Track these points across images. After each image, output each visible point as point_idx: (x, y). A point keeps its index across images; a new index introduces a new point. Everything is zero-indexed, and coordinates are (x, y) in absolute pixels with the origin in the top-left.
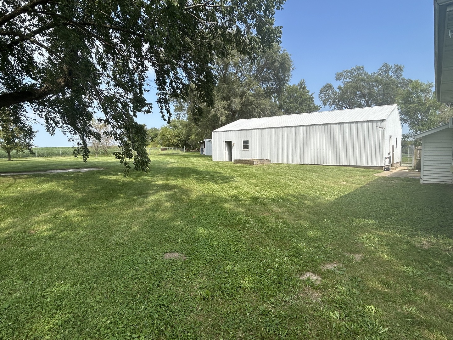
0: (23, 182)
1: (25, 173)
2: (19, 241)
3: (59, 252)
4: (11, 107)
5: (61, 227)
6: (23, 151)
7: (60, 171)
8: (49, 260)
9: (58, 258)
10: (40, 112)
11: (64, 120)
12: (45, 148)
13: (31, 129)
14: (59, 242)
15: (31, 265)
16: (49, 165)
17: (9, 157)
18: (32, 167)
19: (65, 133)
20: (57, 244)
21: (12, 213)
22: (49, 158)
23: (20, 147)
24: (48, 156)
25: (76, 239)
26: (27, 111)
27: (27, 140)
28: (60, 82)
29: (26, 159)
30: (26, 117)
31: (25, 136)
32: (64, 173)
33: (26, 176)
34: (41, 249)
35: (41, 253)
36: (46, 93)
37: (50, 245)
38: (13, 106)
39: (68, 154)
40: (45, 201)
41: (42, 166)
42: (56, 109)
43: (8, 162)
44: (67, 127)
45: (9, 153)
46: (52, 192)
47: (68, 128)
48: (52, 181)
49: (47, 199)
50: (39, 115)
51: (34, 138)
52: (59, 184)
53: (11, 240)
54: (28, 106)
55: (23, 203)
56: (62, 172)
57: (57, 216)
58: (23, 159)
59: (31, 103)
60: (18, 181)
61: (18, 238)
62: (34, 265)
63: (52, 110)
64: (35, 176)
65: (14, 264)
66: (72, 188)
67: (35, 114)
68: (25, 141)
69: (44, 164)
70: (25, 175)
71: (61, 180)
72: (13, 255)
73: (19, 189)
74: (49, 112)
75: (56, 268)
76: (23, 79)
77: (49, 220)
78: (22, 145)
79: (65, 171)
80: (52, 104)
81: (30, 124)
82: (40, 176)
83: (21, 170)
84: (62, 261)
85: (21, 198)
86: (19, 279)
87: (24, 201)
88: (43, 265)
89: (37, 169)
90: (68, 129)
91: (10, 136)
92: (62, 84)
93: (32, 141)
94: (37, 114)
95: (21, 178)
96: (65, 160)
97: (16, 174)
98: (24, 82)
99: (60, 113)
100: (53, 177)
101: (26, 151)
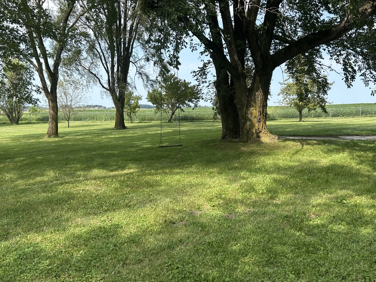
0: (311, 149)
1: (314, 138)
2: (297, 224)
3: (340, 253)
4: (306, 54)
5: (348, 219)
6: (315, 109)
7: (356, 138)
8: (327, 259)
9: (339, 261)
10: (338, 56)
11: (368, 64)
12: (341, 105)
13: (326, 79)
14: (342, 239)
15: (306, 259)
16: (344, 129)
17: (301, 116)
18: (323, 131)
19: (366, 83)
20: (339, 241)
21: (295, 186)
22: (345, 119)
23: (312, 104)
24: (343, 116)
25: (365, 241)
26: (323, 57)
27: (320, 94)
28: (366, 9)
29: (318, 120)
30: (321, 65)
31: (319, 89)
32: (361, 141)
33: (315, 142)
34: (320, 242)
35: (318, 246)
36: (346, 29)
37: (331, 239)
38: (308, 52)
39: (369, 114)
40: (332, 177)
41: (334, 129)
42: (358, 49)
43: (299, 123)
44: (371, 73)
45: (300, 112)
46: (343, 167)
47: (372, 75)
48: (343, 151)
49: (335, 175)
50: (336, 60)
51: (328, 92)
52: (353, 156)
53: (290, 220)
54: (324, 50)
55: (308, 176)
56: (359, 140)
57: (344, 201)
58: (315, 119)
59: (328, 45)
60: (305, 147)
61: (297, 219)
62: (309, 260)
63: (353, 52)
64: (325, 142)
65: (289, 252)
66: (370, 165)
67: (332, 59)
68: (319, 96)
69: (338, 127)
70: (314, 140)
71: (356, 150)
72: (289, 240)
73: (305, 157)
74: (348, 54)
75: (334, 275)
76: (322, 15)
77: (334, 205)
78: (315, 101)
79: (363, 138)
80: (354, 43)
81: (325, 74)
82: (330, 143)
83: (310, 134)
84: (342, 267)
85: (306, 170)
86: (292, 272)
87: (308, 174)
88: (320, 264)
89: (329, 133)
90: (372, 77)
91: (303, 91)
92: (369, 10)
93: (325, 96)
94: (333, 59)
95: (308, 144)
96: (366, 122)
97: (304, 138)
98: (322, 18)
99: (362, 54)
100: (346, 145)
101: (319, 110)
